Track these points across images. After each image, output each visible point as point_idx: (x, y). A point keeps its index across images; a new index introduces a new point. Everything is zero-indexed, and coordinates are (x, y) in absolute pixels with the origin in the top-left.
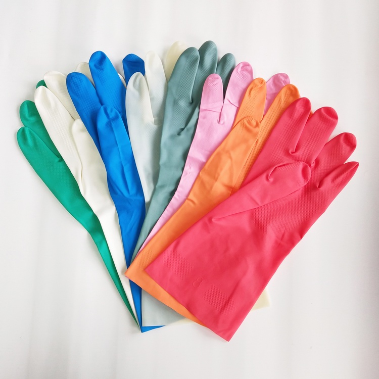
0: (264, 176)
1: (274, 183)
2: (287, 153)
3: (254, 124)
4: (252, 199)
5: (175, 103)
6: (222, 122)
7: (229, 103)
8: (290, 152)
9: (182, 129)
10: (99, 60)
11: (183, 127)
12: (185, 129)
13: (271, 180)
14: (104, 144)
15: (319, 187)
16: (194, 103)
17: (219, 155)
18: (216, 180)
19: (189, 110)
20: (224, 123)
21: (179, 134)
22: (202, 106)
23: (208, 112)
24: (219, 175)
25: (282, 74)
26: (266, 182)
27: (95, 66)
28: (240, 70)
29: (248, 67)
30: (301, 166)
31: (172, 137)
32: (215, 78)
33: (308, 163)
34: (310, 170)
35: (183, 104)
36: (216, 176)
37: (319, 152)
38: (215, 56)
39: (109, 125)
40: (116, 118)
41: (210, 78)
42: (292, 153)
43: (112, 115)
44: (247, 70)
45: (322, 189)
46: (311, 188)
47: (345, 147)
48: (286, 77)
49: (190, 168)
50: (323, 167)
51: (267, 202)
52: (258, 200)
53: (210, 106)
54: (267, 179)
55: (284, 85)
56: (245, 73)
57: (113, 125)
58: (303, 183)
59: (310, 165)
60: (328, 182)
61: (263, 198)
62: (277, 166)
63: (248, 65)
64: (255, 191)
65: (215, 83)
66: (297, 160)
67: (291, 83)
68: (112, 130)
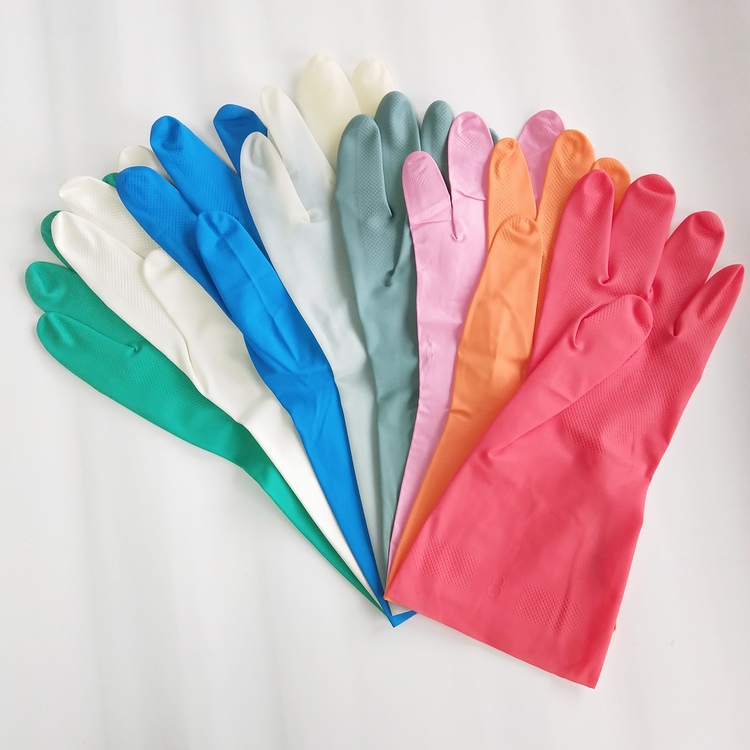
0: (565, 342)
1: (588, 349)
2: (595, 284)
3: (526, 227)
4: (554, 394)
5: (362, 226)
6: (460, 237)
7: (462, 197)
8: (600, 282)
9: (391, 273)
10: (169, 134)
11: (390, 268)
12: (397, 270)
13: (580, 346)
14: (223, 284)
15: (676, 333)
16: (397, 217)
17: (482, 305)
18: (493, 355)
19: (391, 234)
20: (464, 238)
21: (387, 284)
22: (414, 220)
23: (428, 226)
24: (496, 345)
25: (543, 114)
26: (571, 354)
27: (163, 146)
28: (460, 130)
29: (474, 120)
30: (629, 302)
31: (377, 293)
32: (419, 160)
33: (640, 292)
34: (647, 306)
35: (378, 222)
36: (492, 348)
37: (656, 265)
38: (410, 116)
39: (223, 244)
40: (233, 229)
41: (409, 163)
42: (605, 282)
43: (224, 227)
44: (473, 127)
45: (682, 336)
46: (662, 340)
47: (703, 243)
48: (552, 115)
49: (430, 344)
50: (671, 292)
51: (583, 391)
52: (566, 393)
53: (427, 214)
54: (572, 345)
55: (556, 134)
56: (473, 133)
57: (231, 244)
58: (641, 336)
59: (645, 298)
60: (691, 319)
61: (574, 386)
62: (583, 316)
63: (474, 116)
64: (555, 376)
65: (422, 168)
66: (619, 294)
67: (568, 126)
68: (232, 254)
